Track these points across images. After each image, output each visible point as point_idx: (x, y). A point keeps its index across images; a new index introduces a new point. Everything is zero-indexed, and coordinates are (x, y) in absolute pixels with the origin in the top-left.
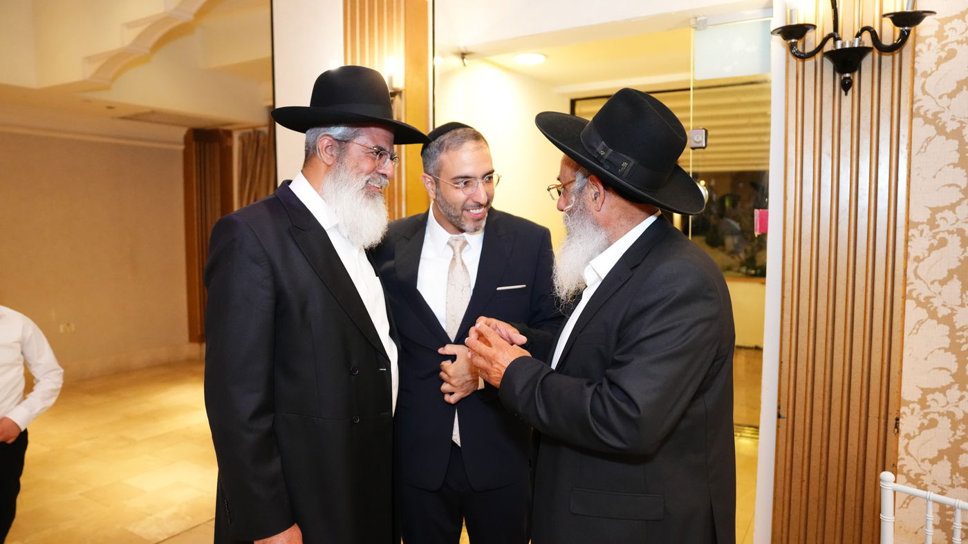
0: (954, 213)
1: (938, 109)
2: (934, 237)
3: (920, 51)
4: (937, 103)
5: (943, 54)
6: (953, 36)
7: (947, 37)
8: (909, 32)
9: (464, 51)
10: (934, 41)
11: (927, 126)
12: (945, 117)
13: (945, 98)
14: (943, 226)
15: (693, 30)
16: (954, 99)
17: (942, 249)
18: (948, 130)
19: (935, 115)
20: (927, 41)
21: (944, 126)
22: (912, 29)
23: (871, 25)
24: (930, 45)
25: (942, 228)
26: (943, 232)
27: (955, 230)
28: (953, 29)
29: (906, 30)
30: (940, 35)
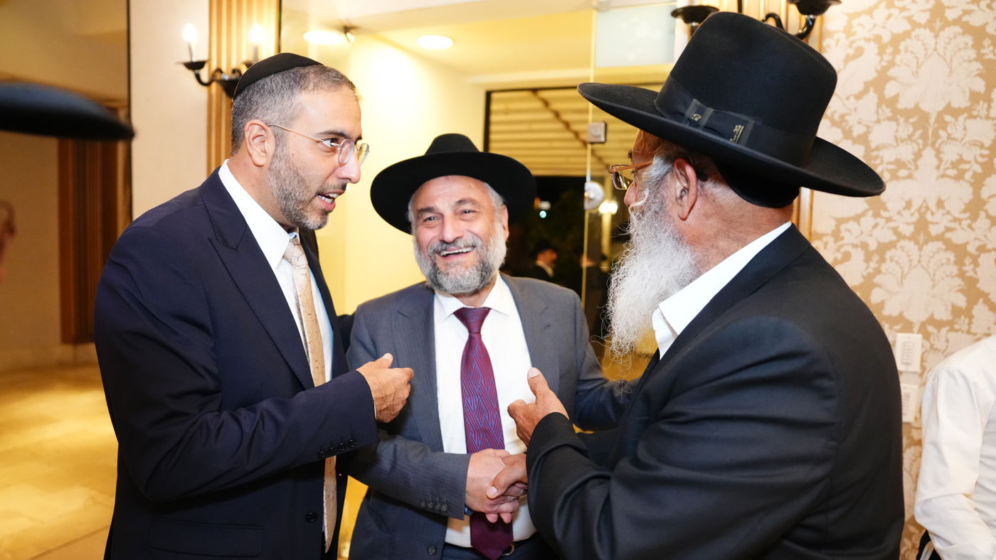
0: (859, 224)
1: (844, 111)
2: (838, 250)
3: (829, 46)
4: (844, 105)
5: (851, 52)
6: (861, 33)
7: (855, 33)
8: (813, 21)
9: (347, 24)
10: (842, 36)
11: (834, 128)
12: (851, 120)
13: (852, 99)
14: (847, 238)
15: (594, 12)
16: (861, 101)
17: (846, 264)
18: (855, 134)
19: (842, 117)
20: (836, 36)
21: (850, 131)
22: (818, 18)
23: (776, 12)
24: (838, 41)
25: (846, 241)
26: (848, 245)
27: (859, 244)
28: (861, 25)
29: (811, 19)
30: (848, 31)
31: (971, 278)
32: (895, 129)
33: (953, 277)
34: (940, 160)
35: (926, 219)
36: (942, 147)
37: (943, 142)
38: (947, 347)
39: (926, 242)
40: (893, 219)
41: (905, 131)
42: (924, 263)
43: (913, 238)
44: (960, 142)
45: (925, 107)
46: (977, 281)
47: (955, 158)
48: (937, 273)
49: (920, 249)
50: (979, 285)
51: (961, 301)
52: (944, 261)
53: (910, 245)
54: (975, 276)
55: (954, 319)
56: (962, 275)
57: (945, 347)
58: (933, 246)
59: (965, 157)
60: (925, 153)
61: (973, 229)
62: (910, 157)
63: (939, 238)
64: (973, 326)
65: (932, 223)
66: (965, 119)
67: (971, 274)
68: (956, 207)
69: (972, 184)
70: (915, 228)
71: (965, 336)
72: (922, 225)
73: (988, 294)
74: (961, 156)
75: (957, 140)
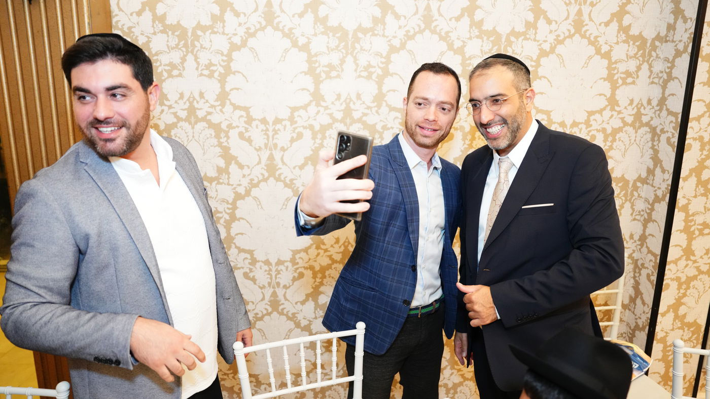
31: (225, 147)
32: (166, 40)
33: (215, 147)
34: (198, 63)
35: (194, 106)
36: (198, 54)
37: (198, 50)
38: (217, 195)
39: (196, 123)
40: (173, 106)
41: (173, 42)
42: (196, 138)
43: (187, 120)
44: (209, 51)
45: (184, 23)
46: (229, 148)
47: (207, 62)
48: (205, 144)
49: (193, 128)
50: (230, 152)
51: (222, 163)
52: (208, 136)
53: (185, 125)
54: (228, 146)
55: (219, 176)
56: (220, 145)
57: (216, 196)
58: (200, 126)
59: (213, 61)
60: (187, 58)
61: (224, 113)
62: (179, 61)
63: (204, 119)
64: (230, 180)
65: (198, 109)
66: (210, 33)
67: (225, 144)
68: (211, 97)
69: (220, 81)
70: (188, 113)
71: (226, 186)
72: (192, 110)
73: (237, 157)
74: (210, 60)
75: (207, 49)
